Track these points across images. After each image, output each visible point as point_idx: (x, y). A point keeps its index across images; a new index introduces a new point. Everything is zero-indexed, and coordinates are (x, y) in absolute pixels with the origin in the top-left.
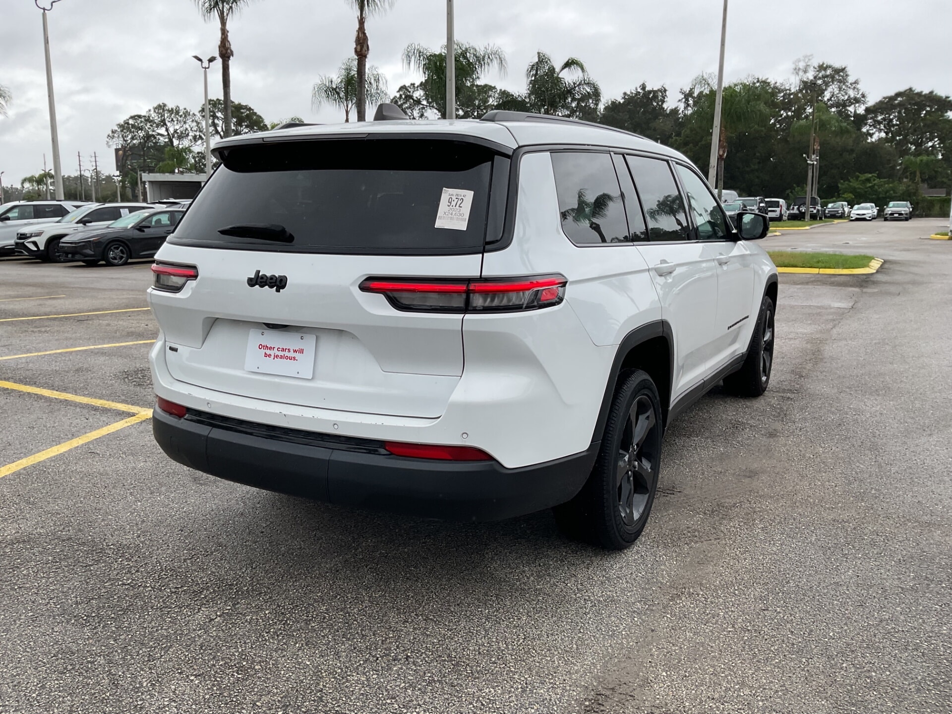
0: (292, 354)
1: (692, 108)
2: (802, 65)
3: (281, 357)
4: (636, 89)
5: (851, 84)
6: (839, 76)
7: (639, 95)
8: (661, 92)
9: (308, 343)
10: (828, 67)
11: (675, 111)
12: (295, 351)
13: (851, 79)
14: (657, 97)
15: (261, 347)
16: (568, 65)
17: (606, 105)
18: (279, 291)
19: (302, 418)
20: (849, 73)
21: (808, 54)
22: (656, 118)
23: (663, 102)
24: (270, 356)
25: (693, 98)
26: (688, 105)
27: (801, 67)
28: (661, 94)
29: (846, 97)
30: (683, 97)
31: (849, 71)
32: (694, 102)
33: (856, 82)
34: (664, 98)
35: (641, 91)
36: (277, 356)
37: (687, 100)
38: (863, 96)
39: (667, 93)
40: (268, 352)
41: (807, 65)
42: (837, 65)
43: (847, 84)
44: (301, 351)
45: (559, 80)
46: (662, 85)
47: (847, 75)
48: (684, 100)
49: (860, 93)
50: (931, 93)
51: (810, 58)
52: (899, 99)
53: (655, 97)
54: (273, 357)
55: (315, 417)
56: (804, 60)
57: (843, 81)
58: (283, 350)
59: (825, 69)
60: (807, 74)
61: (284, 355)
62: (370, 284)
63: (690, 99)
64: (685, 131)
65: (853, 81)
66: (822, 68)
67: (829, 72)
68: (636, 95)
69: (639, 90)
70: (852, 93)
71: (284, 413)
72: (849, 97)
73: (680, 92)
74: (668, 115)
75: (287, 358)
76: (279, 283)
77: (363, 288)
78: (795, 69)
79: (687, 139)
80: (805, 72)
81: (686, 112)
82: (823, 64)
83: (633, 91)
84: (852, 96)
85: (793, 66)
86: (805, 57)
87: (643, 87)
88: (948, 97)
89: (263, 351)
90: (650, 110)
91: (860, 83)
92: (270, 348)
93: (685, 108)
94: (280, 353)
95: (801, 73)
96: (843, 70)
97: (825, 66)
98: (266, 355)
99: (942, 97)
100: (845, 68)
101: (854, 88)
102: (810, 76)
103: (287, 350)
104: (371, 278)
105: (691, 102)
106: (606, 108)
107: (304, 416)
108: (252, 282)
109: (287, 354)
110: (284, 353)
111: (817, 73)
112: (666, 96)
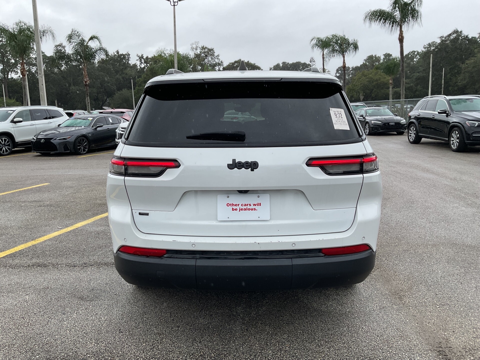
0: (252, 207)
1: (144, 64)
2: (194, 46)
3: (245, 209)
4: (114, 53)
5: (216, 56)
6: (211, 52)
7: (116, 56)
8: (127, 55)
9: (265, 200)
10: (206, 48)
11: (135, 65)
12: (254, 205)
13: (216, 54)
14: (125, 58)
15: (228, 205)
16: (91, 38)
17: (99, 60)
18: (253, 171)
19: (271, 243)
20: (215, 51)
21: (197, 41)
22: (126, 68)
23: (128, 60)
24: (236, 210)
25: (144, 59)
26: (142, 63)
27: (194, 48)
28: (127, 56)
29: (215, 63)
30: (139, 58)
31: (215, 50)
32: (144, 61)
33: (218, 56)
34: (129, 59)
35: (117, 54)
36: (242, 209)
37: (141, 61)
38: (222, 62)
39: (130, 56)
40: (235, 207)
41: (197, 47)
42: (210, 47)
43: (214, 56)
44: (259, 204)
45: (87, 47)
46: (127, 52)
47: (214, 52)
48: (139, 60)
49: (220, 61)
50: (248, 62)
51: (198, 43)
52: (236, 64)
53: (124, 57)
54: (238, 210)
55: (280, 242)
56: (195, 44)
57: (213, 55)
58: (246, 205)
59: (205, 49)
60: (197, 51)
61: (246, 208)
62: (312, 162)
63: (142, 59)
64: (144, 75)
65: (217, 55)
66: (203, 48)
67: (206, 50)
68: (114, 56)
69: (115, 53)
70: (217, 61)
71: (258, 242)
72: (216, 62)
73: (137, 56)
74: (131, 67)
75: (249, 209)
76: (253, 166)
77: (308, 164)
78: (192, 48)
79: (146, 79)
80: (196, 49)
81: (141, 66)
82: (204, 46)
83: (112, 54)
84: (217, 62)
85: (191, 47)
86: (196, 42)
87: (118, 52)
88: (255, 64)
89: (230, 208)
90: (122, 64)
91: (220, 56)
92: (236, 205)
93: (141, 64)
94: (244, 207)
95: (194, 50)
96: (212, 50)
97: (204, 47)
98: (233, 209)
99: (252, 64)
100: (213, 49)
101: (218, 58)
102: (198, 52)
103: (248, 205)
104: (311, 159)
105: (143, 61)
106: (98, 62)
107: (272, 242)
108: (232, 166)
109: (248, 207)
110: (247, 207)
111: (201, 50)
112: (130, 57)
